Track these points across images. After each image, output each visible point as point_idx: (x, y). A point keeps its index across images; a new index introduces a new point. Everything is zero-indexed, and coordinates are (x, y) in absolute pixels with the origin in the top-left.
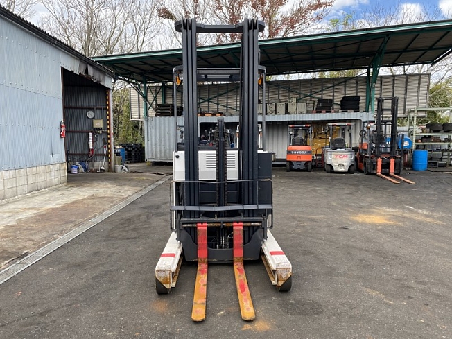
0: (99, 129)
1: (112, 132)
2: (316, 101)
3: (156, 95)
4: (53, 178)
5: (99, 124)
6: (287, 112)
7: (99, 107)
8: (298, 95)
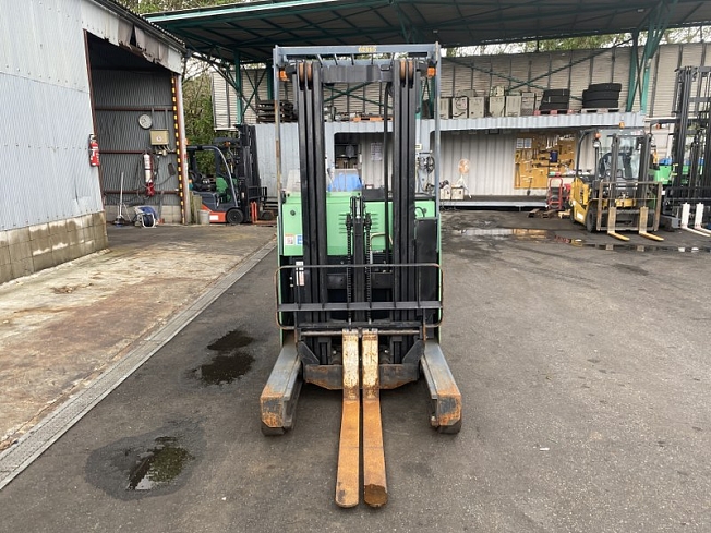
0: (162, 147)
1: (185, 152)
2: (540, 93)
3: (257, 85)
5: (160, 138)
6: (487, 114)
7: (160, 107)
8: (507, 83)
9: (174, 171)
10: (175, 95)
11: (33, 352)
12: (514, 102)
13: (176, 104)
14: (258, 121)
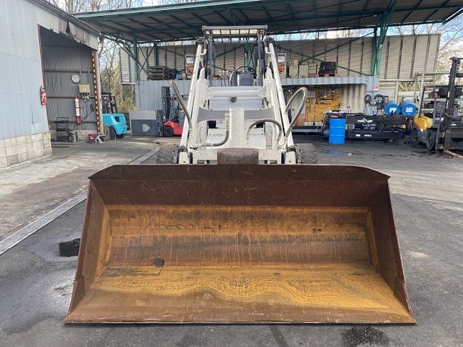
0: (86, 94)
1: (100, 97)
2: (319, 63)
3: (148, 56)
4: (35, 149)
5: (85, 88)
6: (288, 76)
7: (85, 70)
8: (300, 57)
9: (94, 109)
10: (94, 63)
11: (8, 203)
12: (304, 69)
13: (95, 68)
14: (148, 79)
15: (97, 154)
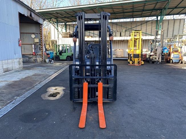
0: (37, 43)
1: (43, 44)
3: (62, 28)
4: (16, 65)
5: (37, 40)
8: (126, 29)
10: (41, 30)
11: (3, 90)
12: (127, 33)
13: (41, 32)
14: (62, 37)
15: (43, 68)
